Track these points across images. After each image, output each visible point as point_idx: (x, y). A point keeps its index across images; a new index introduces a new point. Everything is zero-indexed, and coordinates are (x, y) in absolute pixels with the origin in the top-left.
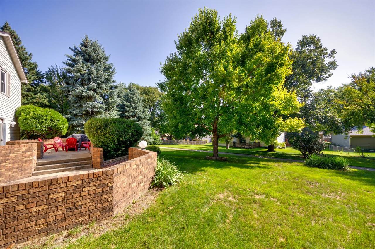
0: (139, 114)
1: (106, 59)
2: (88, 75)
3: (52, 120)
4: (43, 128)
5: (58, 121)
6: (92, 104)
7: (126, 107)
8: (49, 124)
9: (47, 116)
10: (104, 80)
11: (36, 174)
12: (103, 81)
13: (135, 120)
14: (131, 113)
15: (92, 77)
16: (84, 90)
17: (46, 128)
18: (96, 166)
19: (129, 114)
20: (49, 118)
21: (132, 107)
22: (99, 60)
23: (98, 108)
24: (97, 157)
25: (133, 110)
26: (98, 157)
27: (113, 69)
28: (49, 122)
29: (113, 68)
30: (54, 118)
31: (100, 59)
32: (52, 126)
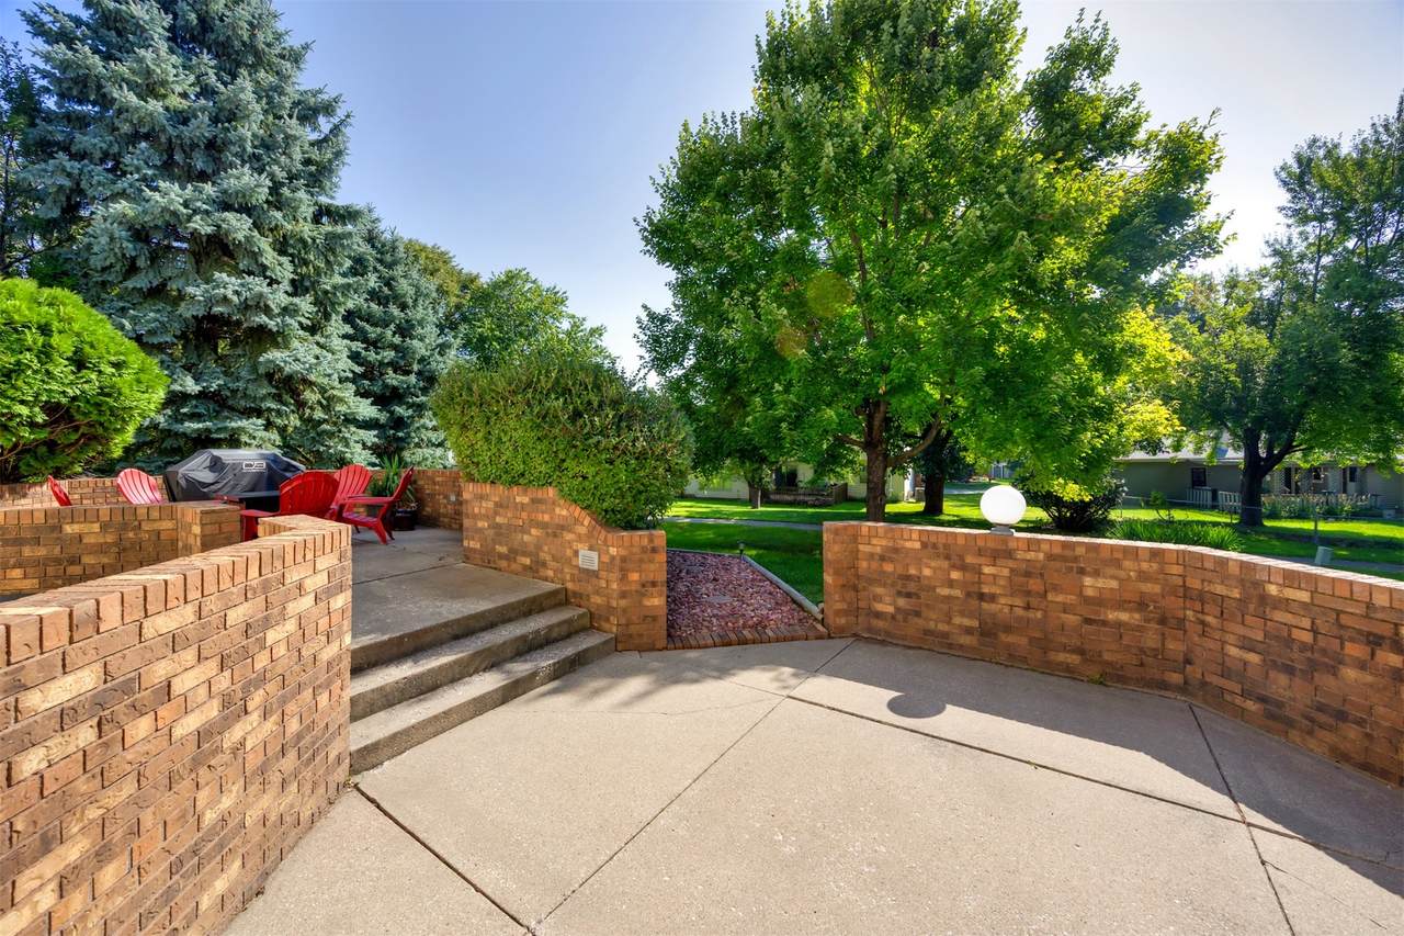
0: (422, 360)
1: (296, 58)
2: (215, 120)
3: (79, 362)
4: (24, 411)
5: (117, 365)
6: (242, 285)
7: (362, 319)
8: (63, 383)
9: (45, 330)
10: (300, 167)
11: (371, 759)
12: (294, 171)
13: (408, 387)
14: (389, 355)
15: (242, 139)
16: (199, 204)
17: (37, 409)
18: (641, 635)
19: (379, 357)
20: (64, 344)
21: (392, 326)
22: (257, 54)
23: (276, 311)
24: (643, 586)
25: (397, 340)
26: (654, 584)
27: (336, 120)
28: (61, 368)
29: (341, 113)
30: (92, 346)
31: (266, 49)
32: (74, 399)
